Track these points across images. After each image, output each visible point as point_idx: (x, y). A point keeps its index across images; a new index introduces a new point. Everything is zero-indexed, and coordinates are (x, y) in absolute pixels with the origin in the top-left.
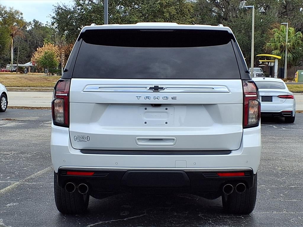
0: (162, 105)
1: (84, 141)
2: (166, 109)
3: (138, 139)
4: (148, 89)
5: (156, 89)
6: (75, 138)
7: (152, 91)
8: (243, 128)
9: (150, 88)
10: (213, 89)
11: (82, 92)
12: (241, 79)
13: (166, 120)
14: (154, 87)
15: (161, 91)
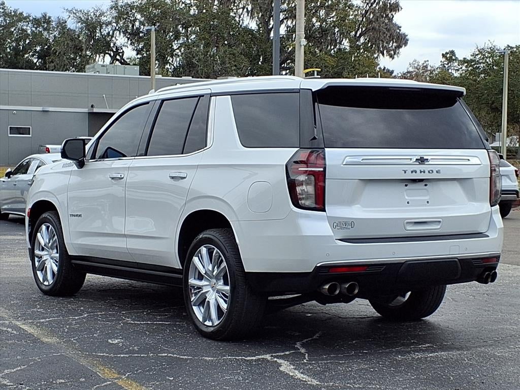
0: (425, 181)
1: (347, 228)
2: (426, 185)
3: (407, 223)
4: (414, 160)
5: (422, 161)
6: (335, 224)
7: (418, 163)
8: (491, 206)
9: (417, 160)
10: (469, 160)
11: (342, 166)
12: (485, 149)
13: (427, 198)
14: (419, 158)
15: (426, 163)
